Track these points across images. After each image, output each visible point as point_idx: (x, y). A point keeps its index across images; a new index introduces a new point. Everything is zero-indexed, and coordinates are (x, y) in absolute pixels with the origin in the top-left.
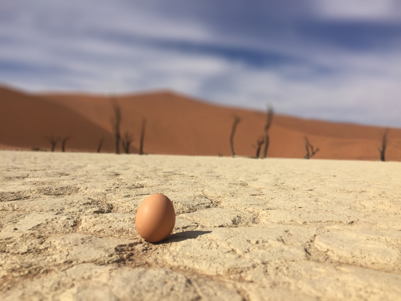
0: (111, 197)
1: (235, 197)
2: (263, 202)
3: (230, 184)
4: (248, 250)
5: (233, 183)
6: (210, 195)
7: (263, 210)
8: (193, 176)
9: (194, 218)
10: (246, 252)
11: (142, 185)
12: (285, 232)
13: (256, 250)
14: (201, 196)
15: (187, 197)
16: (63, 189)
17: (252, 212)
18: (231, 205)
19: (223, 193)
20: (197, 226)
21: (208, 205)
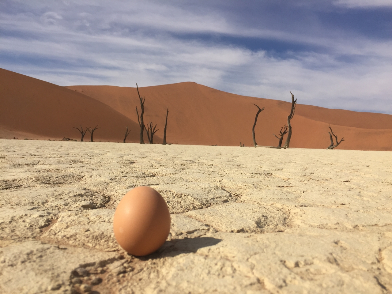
0: (113, 188)
1: (259, 189)
2: (293, 196)
3: (252, 173)
4: (285, 281)
5: (256, 173)
6: (229, 186)
7: (296, 206)
8: (212, 165)
9: (206, 217)
10: (281, 287)
11: (154, 174)
12: (335, 245)
13: (297, 281)
14: (217, 188)
15: (200, 189)
16: (64, 177)
17: (281, 209)
18: (254, 199)
19: (244, 184)
20: (208, 230)
21: (225, 198)
